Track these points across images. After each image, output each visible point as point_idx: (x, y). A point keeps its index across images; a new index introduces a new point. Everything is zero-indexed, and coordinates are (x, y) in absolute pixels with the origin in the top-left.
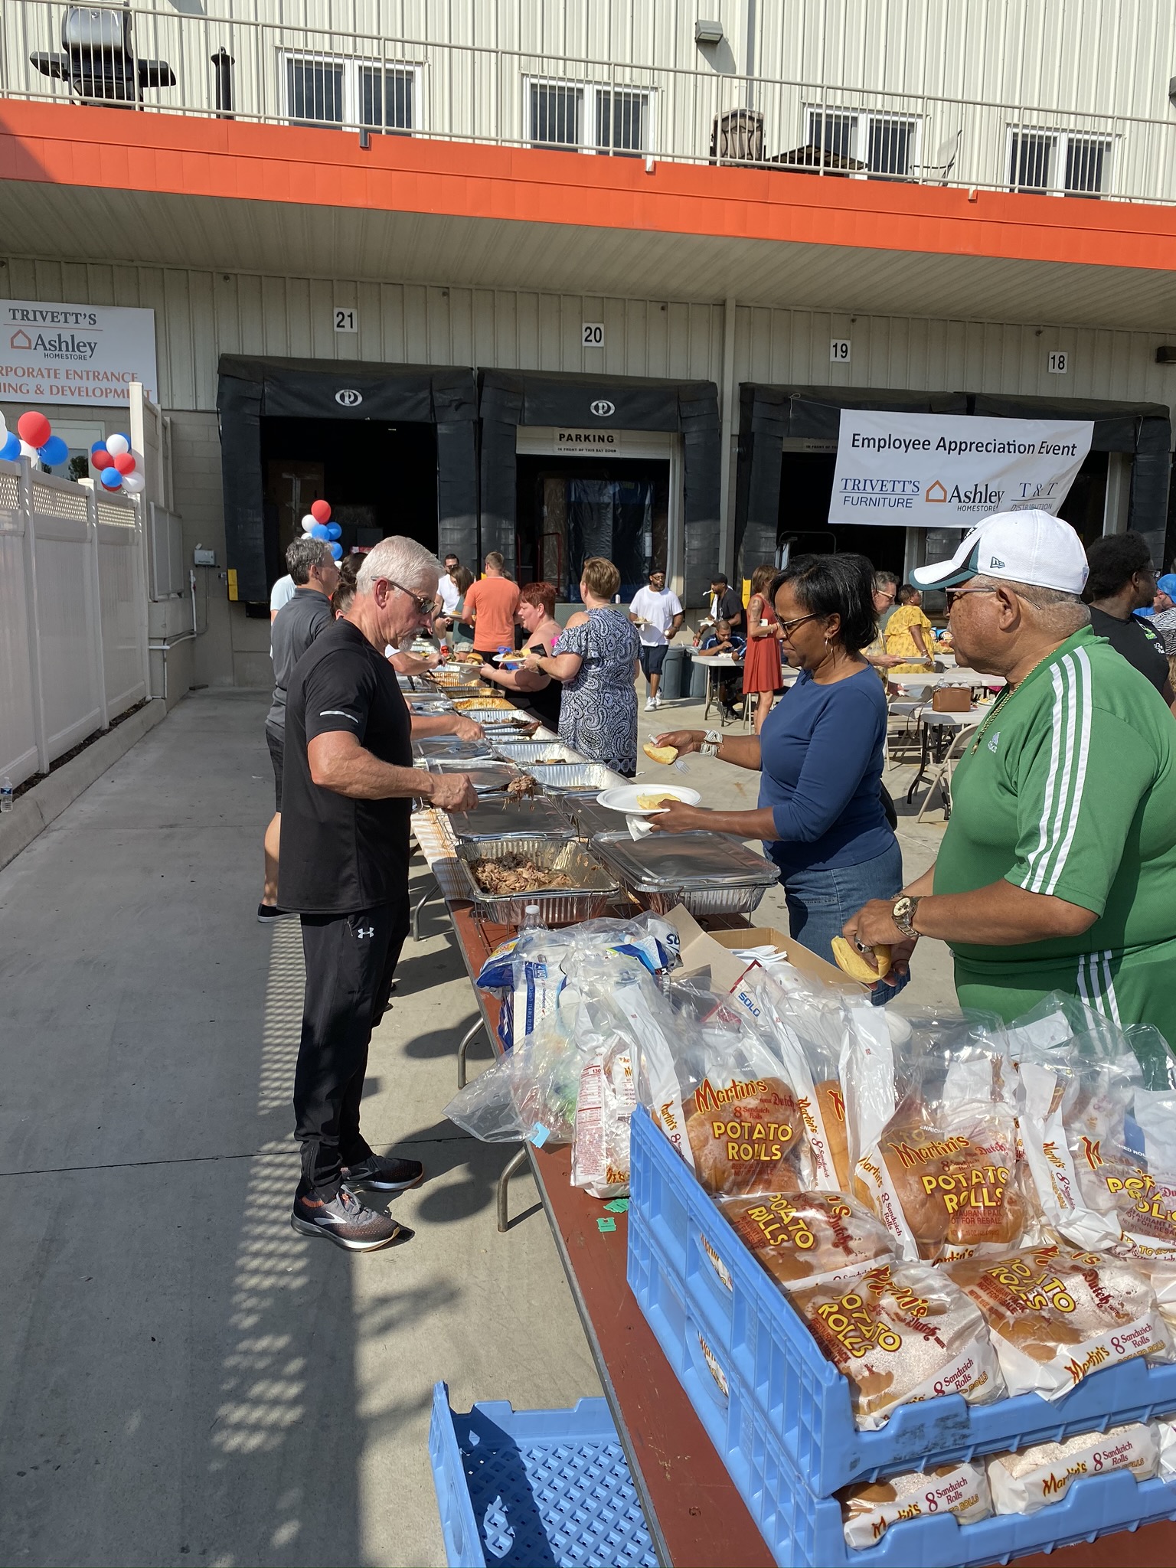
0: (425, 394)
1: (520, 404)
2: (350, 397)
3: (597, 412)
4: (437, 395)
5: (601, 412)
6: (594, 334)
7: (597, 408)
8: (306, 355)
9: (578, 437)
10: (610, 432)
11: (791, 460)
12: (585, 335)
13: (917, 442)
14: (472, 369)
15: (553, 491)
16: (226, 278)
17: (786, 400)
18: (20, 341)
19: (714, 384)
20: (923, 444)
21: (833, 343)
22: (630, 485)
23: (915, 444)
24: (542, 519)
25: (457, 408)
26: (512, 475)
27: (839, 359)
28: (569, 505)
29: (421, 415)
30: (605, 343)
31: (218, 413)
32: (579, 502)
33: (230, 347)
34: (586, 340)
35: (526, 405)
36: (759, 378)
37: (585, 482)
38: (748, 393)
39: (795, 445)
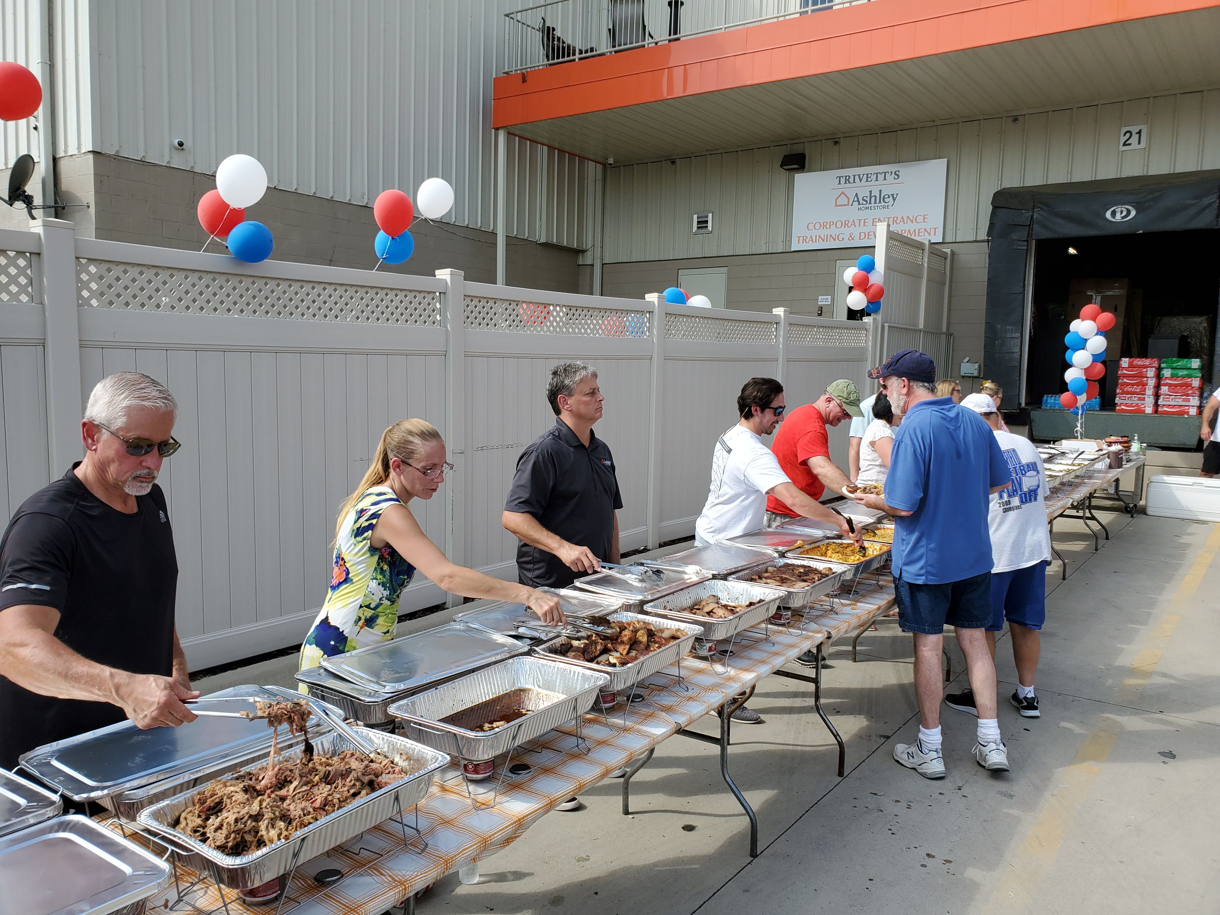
0: (1212, 199)
2: (1122, 212)
8: (1087, 178)
18: (843, 200)
29: (1204, 221)
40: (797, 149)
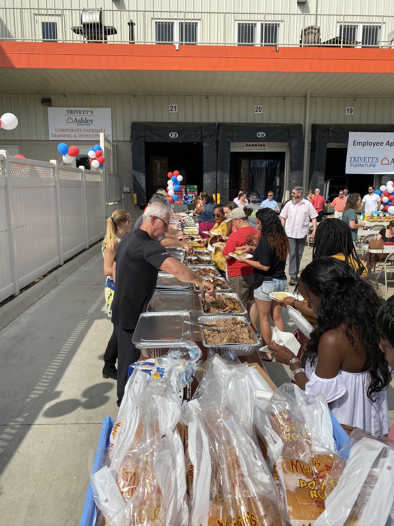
0: (199, 133)
1: (232, 135)
3: (259, 136)
4: (203, 133)
5: (260, 136)
6: (259, 109)
7: (259, 135)
8: (160, 121)
9: (253, 145)
10: (264, 143)
11: (330, 151)
12: (255, 109)
14: (216, 123)
15: (244, 163)
16: (134, 96)
17: (328, 130)
18: (70, 120)
19: (301, 125)
21: (347, 108)
22: (272, 161)
23: (377, 144)
24: (240, 173)
25: (210, 137)
26: (229, 159)
27: (349, 114)
28: (250, 169)
29: (198, 140)
30: (263, 112)
31: (131, 141)
32: (254, 167)
33: (135, 119)
34: (256, 111)
35: (234, 135)
36: (319, 122)
37: (256, 160)
38: (314, 128)
39: (332, 145)
40: (47, 96)
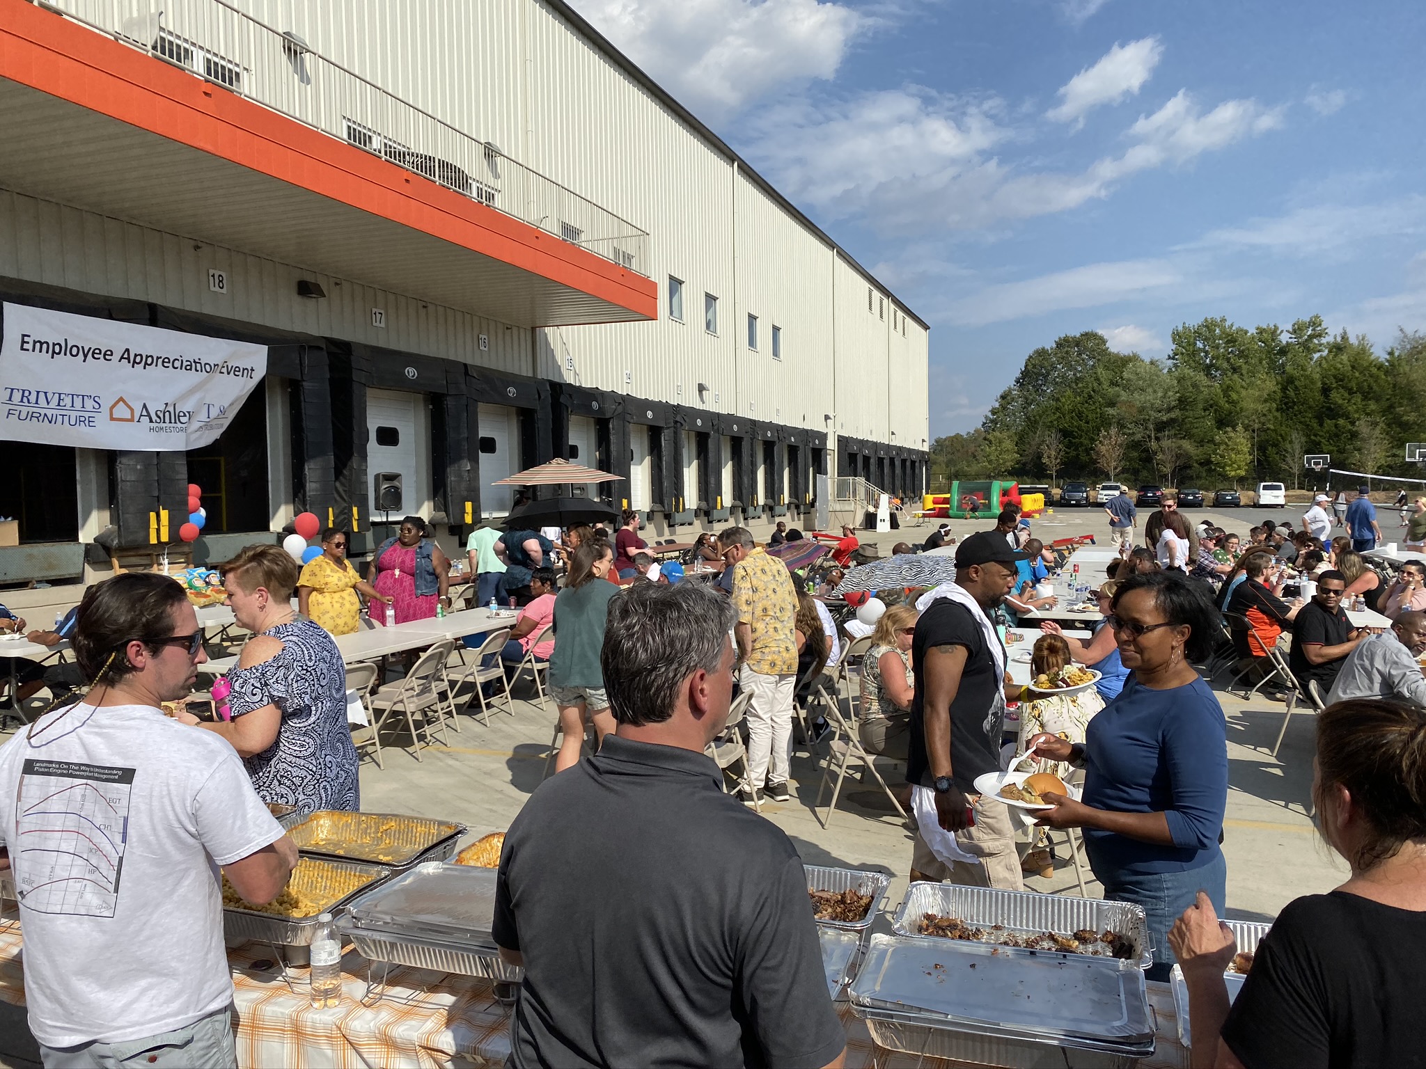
13: (97, 351)
20: (105, 354)
23: (95, 353)
